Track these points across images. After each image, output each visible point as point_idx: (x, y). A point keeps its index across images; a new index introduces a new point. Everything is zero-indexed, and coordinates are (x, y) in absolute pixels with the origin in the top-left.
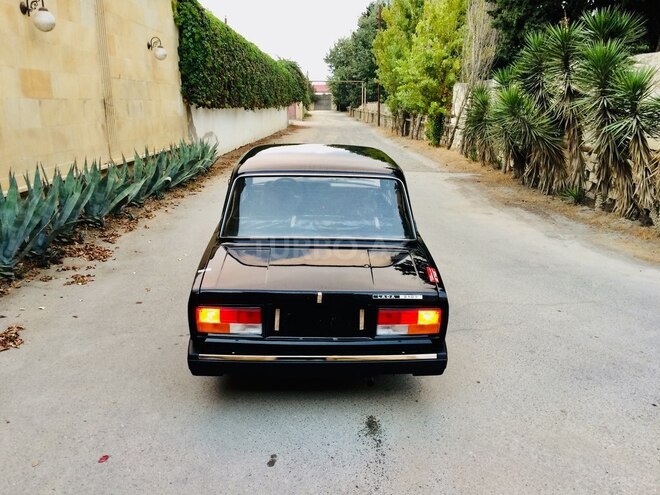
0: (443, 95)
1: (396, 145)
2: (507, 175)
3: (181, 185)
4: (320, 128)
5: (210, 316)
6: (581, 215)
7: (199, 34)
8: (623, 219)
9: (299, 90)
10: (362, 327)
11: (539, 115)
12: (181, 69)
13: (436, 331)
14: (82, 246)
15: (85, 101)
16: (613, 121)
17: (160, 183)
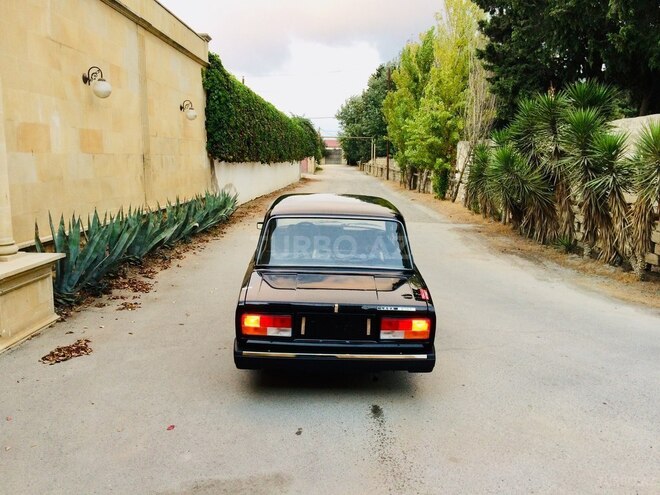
0: (447, 152)
1: (403, 198)
2: (506, 227)
3: (206, 232)
4: (331, 181)
5: (252, 321)
6: (571, 261)
7: (224, 97)
8: (607, 266)
9: (311, 145)
10: (368, 333)
11: (532, 170)
12: (206, 128)
13: (427, 337)
14: (126, 281)
15: (128, 156)
16: (593, 178)
17: (189, 228)
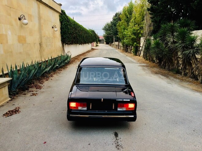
0: (137, 40)
1: (124, 55)
2: (156, 65)
3: (61, 67)
4: (101, 49)
5: (73, 105)
6: (178, 77)
7: (67, 24)
8: (190, 78)
9: (95, 38)
10: (113, 108)
11: (165, 48)
12: (61, 34)
13: (134, 109)
14: (34, 85)
15: (35, 44)
16: (186, 50)
17: (55, 67)
